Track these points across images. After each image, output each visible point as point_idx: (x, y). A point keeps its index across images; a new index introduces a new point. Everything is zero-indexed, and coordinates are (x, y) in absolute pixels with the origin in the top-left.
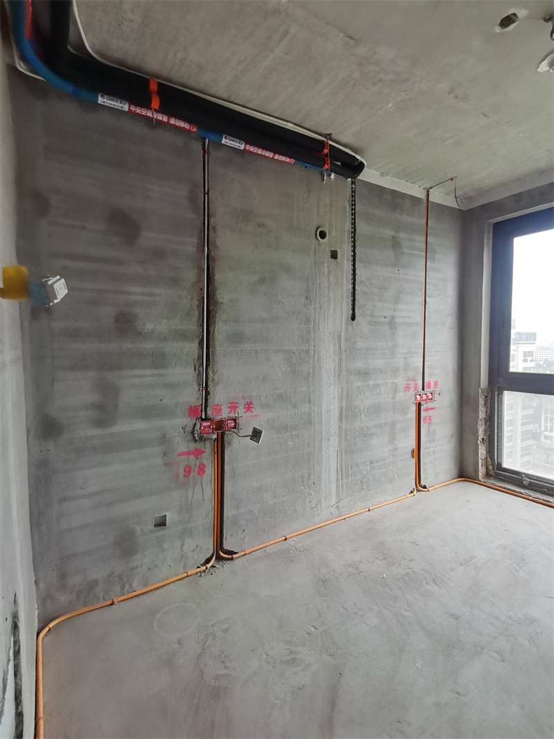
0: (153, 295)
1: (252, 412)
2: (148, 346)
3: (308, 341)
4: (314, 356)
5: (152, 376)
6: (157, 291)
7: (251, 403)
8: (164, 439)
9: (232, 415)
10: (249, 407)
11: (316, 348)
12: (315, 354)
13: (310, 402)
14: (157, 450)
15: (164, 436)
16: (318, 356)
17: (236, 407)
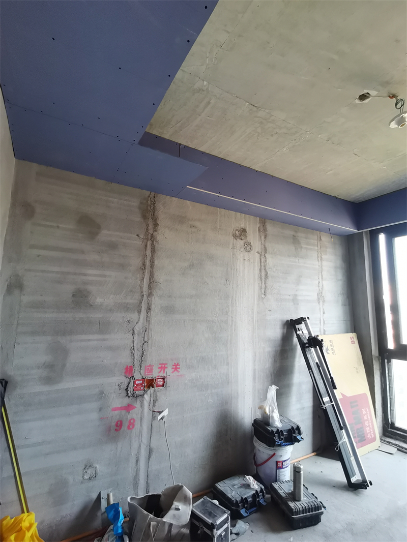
0: (105, 276)
1: (179, 372)
2: (96, 316)
3: (227, 313)
4: (231, 326)
5: (97, 340)
6: (107, 273)
7: (178, 365)
9: (162, 374)
10: (176, 367)
11: (234, 319)
12: (232, 324)
13: (228, 364)
14: (94, 405)
15: (102, 393)
16: (235, 326)
17: (165, 368)
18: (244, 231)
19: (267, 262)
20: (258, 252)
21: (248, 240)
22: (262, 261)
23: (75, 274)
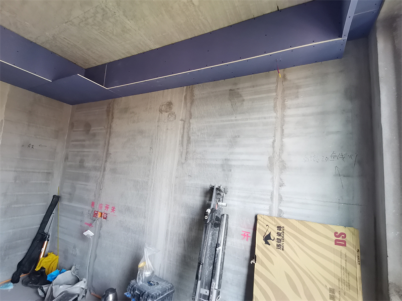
0: (90, 152)
1: (114, 213)
3: (148, 175)
6: (91, 150)
7: (114, 208)
8: (82, 214)
9: (106, 212)
10: (113, 209)
13: (145, 217)
17: (108, 208)
18: (170, 104)
19: (191, 127)
20: (182, 120)
21: (173, 110)
22: (186, 127)
23: (81, 152)
